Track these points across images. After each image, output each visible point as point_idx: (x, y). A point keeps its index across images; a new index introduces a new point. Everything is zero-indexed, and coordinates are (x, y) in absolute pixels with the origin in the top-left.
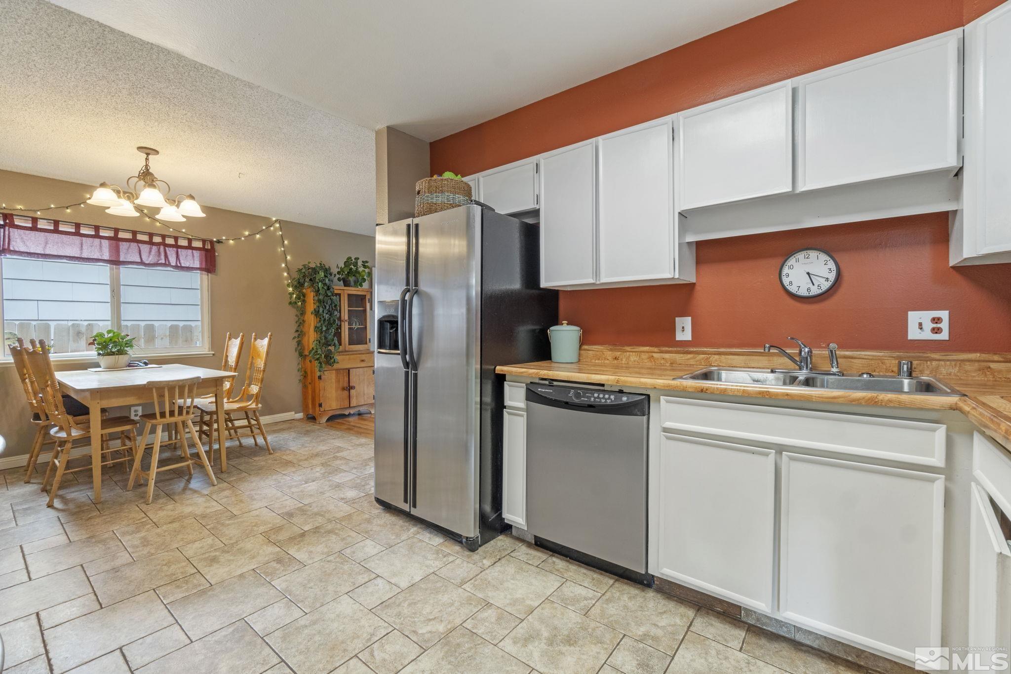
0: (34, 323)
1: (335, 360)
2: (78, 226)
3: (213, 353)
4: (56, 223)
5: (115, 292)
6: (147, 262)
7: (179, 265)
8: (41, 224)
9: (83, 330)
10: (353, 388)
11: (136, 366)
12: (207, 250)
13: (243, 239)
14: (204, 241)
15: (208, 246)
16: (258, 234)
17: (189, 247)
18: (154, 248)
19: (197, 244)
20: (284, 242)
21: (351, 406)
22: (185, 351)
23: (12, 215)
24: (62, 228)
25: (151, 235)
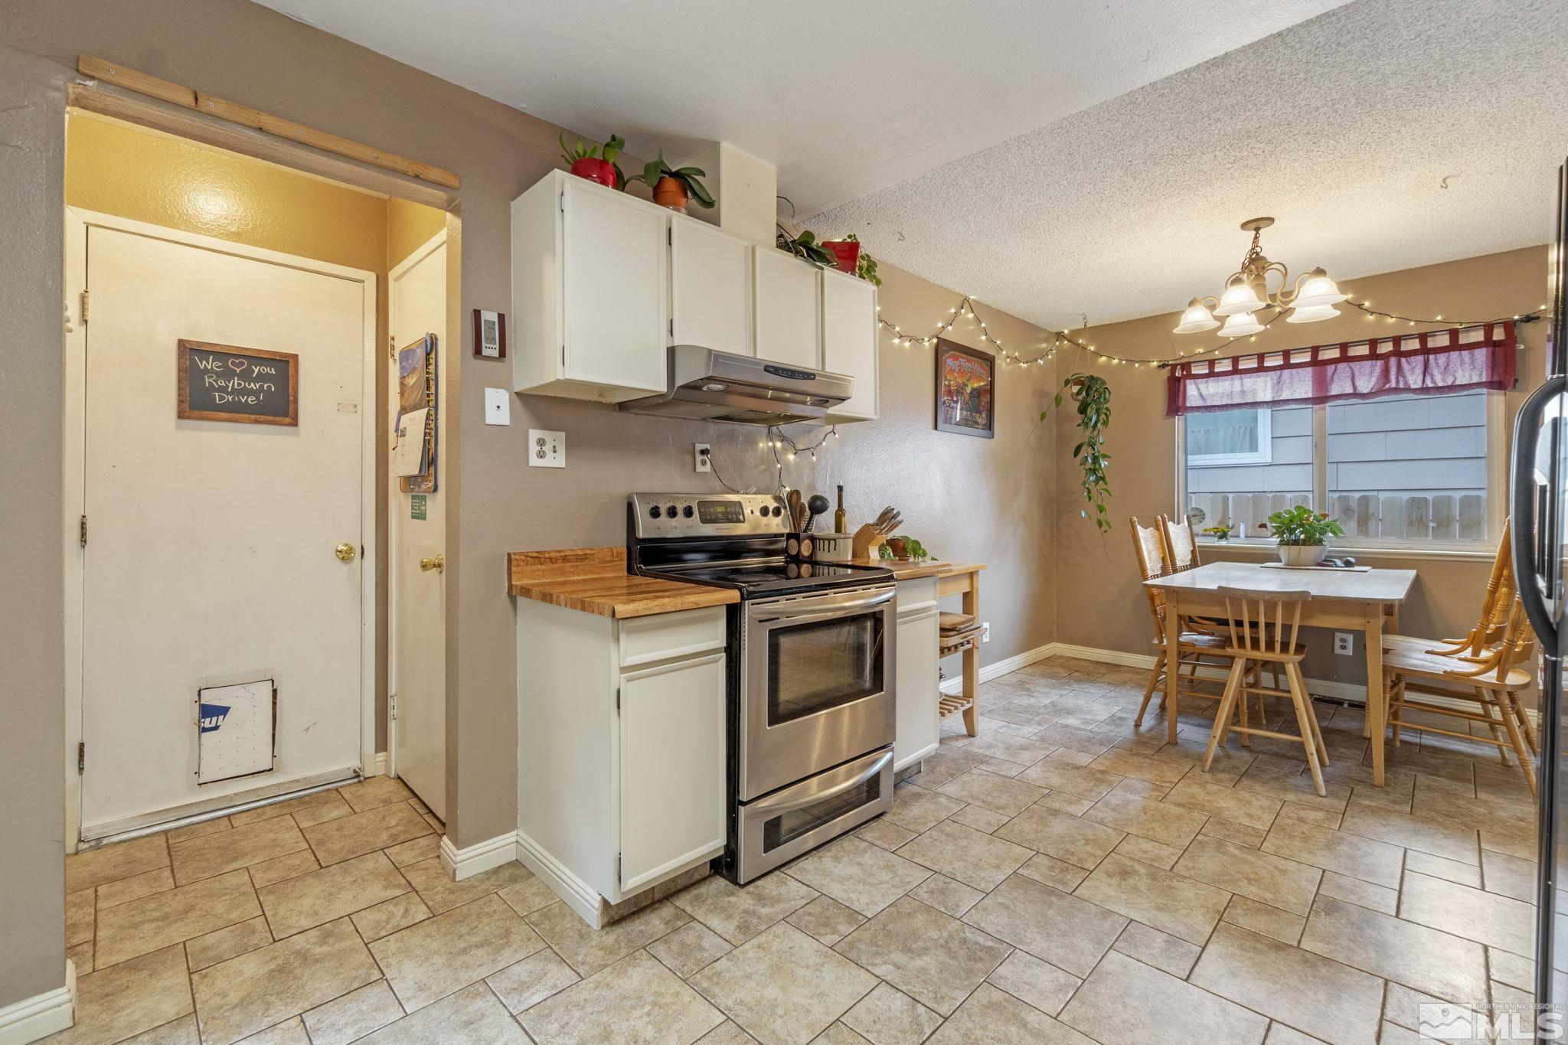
0: (1289, 495)
2: (1261, 357)
4: (1234, 360)
5: (1319, 447)
6: (1366, 391)
7: (1430, 386)
8: (1221, 367)
9: (1354, 505)
11: (1330, 566)
14: (1489, 327)
15: (1498, 334)
17: (1455, 346)
18: (1379, 363)
19: (1473, 336)
23: (1189, 364)
24: (1242, 365)
25: (1373, 343)
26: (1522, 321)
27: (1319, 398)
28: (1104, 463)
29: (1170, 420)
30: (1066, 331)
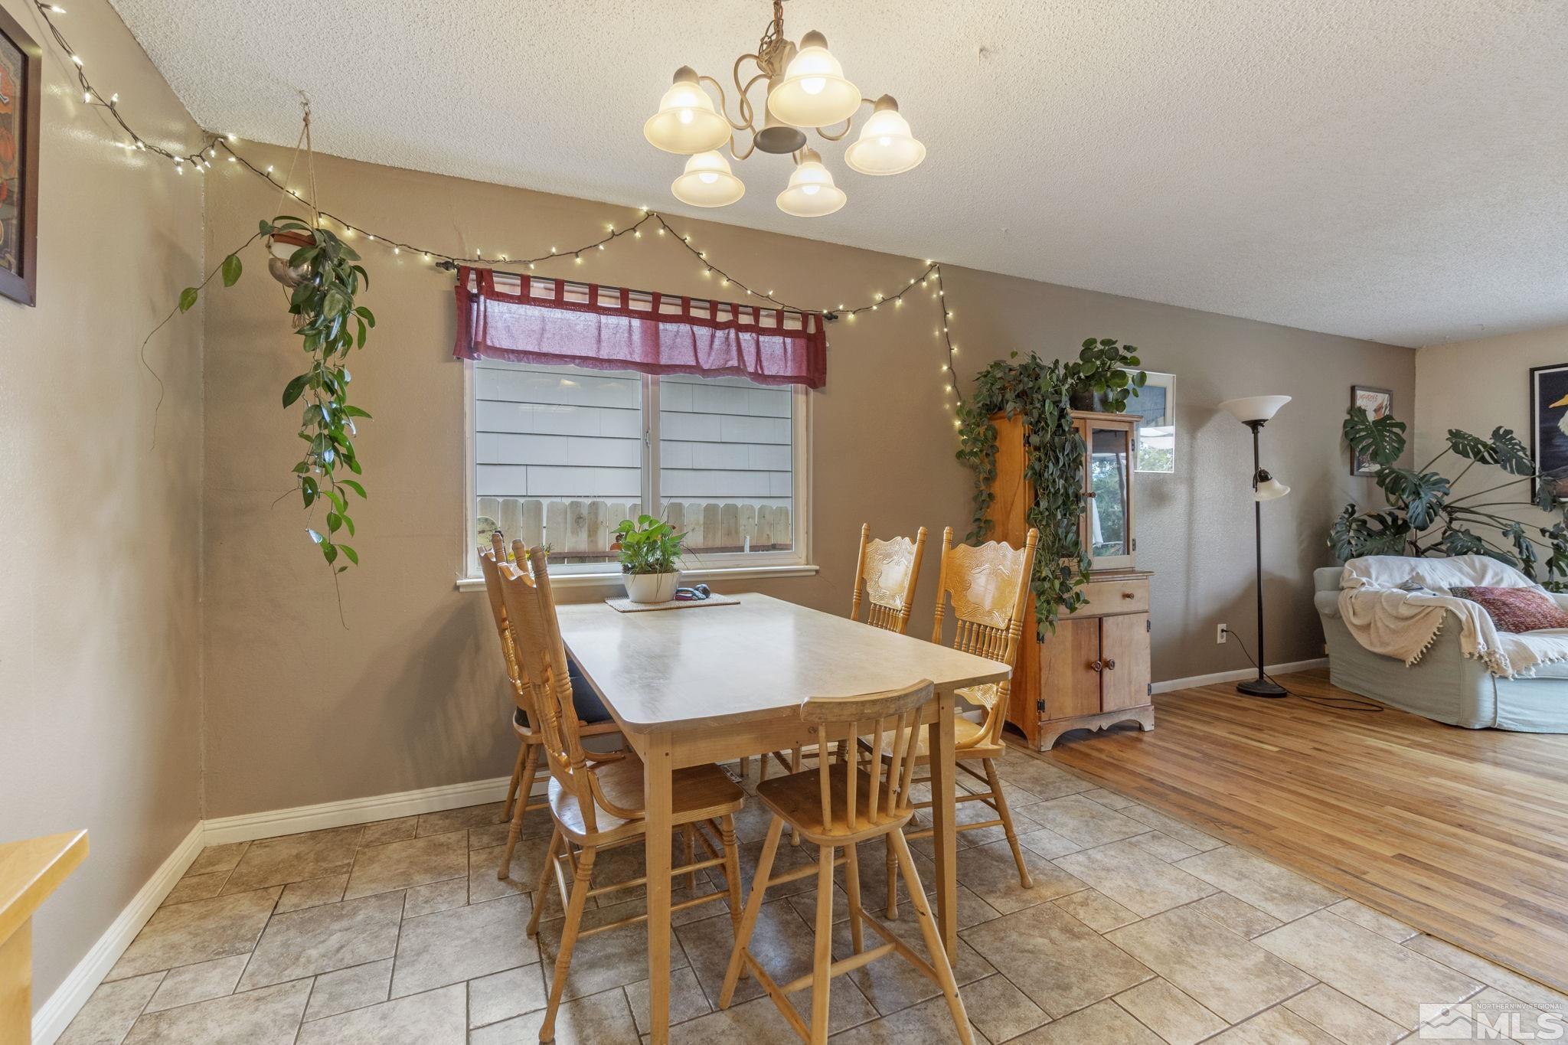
0: (522, 500)
1: (1077, 595)
2: (593, 290)
3: (817, 567)
4: (560, 285)
5: (651, 434)
6: (706, 367)
7: (760, 372)
8: (538, 290)
9: (585, 512)
10: (1109, 665)
11: (690, 599)
12: (810, 338)
13: (875, 308)
14: (805, 317)
15: (812, 328)
16: (899, 297)
17: (779, 331)
18: (720, 335)
19: (791, 325)
20: (946, 314)
21: (1106, 708)
22: (768, 562)
23: (490, 272)
24: (568, 296)
25: (714, 306)
26: (826, 317)
27: (647, 365)
28: (352, 426)
29: (456, 365)
30: (232, 138)
